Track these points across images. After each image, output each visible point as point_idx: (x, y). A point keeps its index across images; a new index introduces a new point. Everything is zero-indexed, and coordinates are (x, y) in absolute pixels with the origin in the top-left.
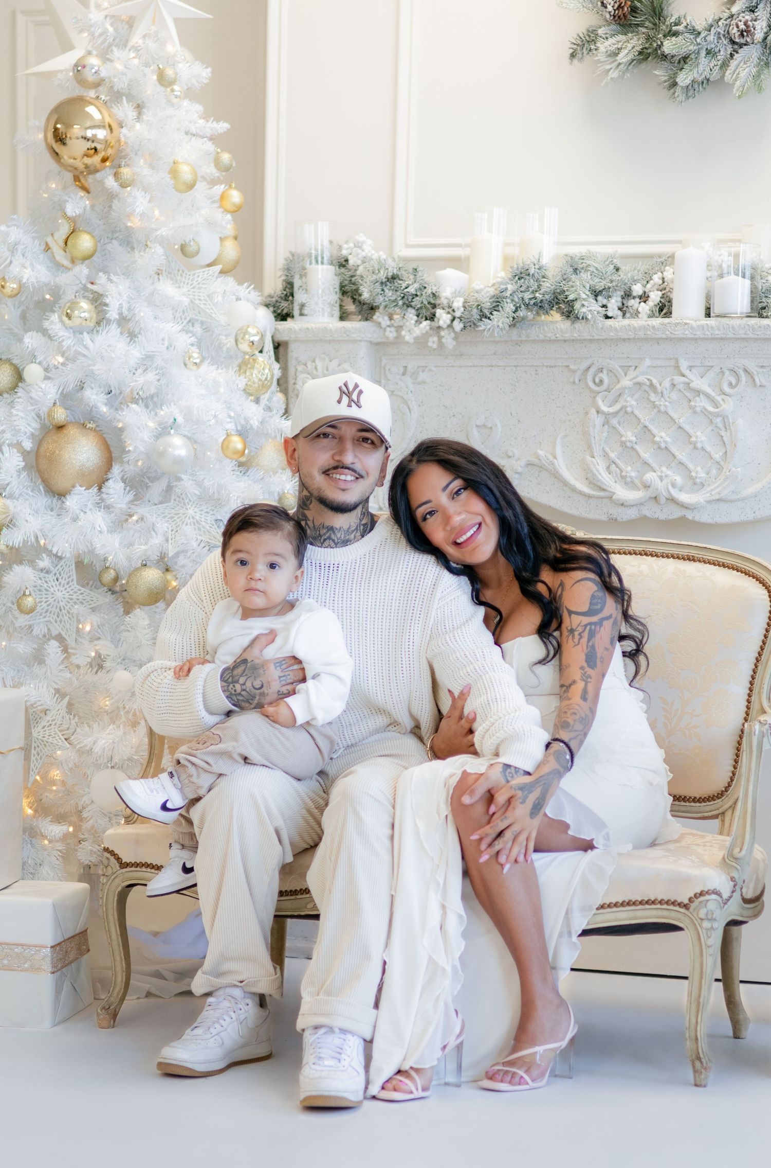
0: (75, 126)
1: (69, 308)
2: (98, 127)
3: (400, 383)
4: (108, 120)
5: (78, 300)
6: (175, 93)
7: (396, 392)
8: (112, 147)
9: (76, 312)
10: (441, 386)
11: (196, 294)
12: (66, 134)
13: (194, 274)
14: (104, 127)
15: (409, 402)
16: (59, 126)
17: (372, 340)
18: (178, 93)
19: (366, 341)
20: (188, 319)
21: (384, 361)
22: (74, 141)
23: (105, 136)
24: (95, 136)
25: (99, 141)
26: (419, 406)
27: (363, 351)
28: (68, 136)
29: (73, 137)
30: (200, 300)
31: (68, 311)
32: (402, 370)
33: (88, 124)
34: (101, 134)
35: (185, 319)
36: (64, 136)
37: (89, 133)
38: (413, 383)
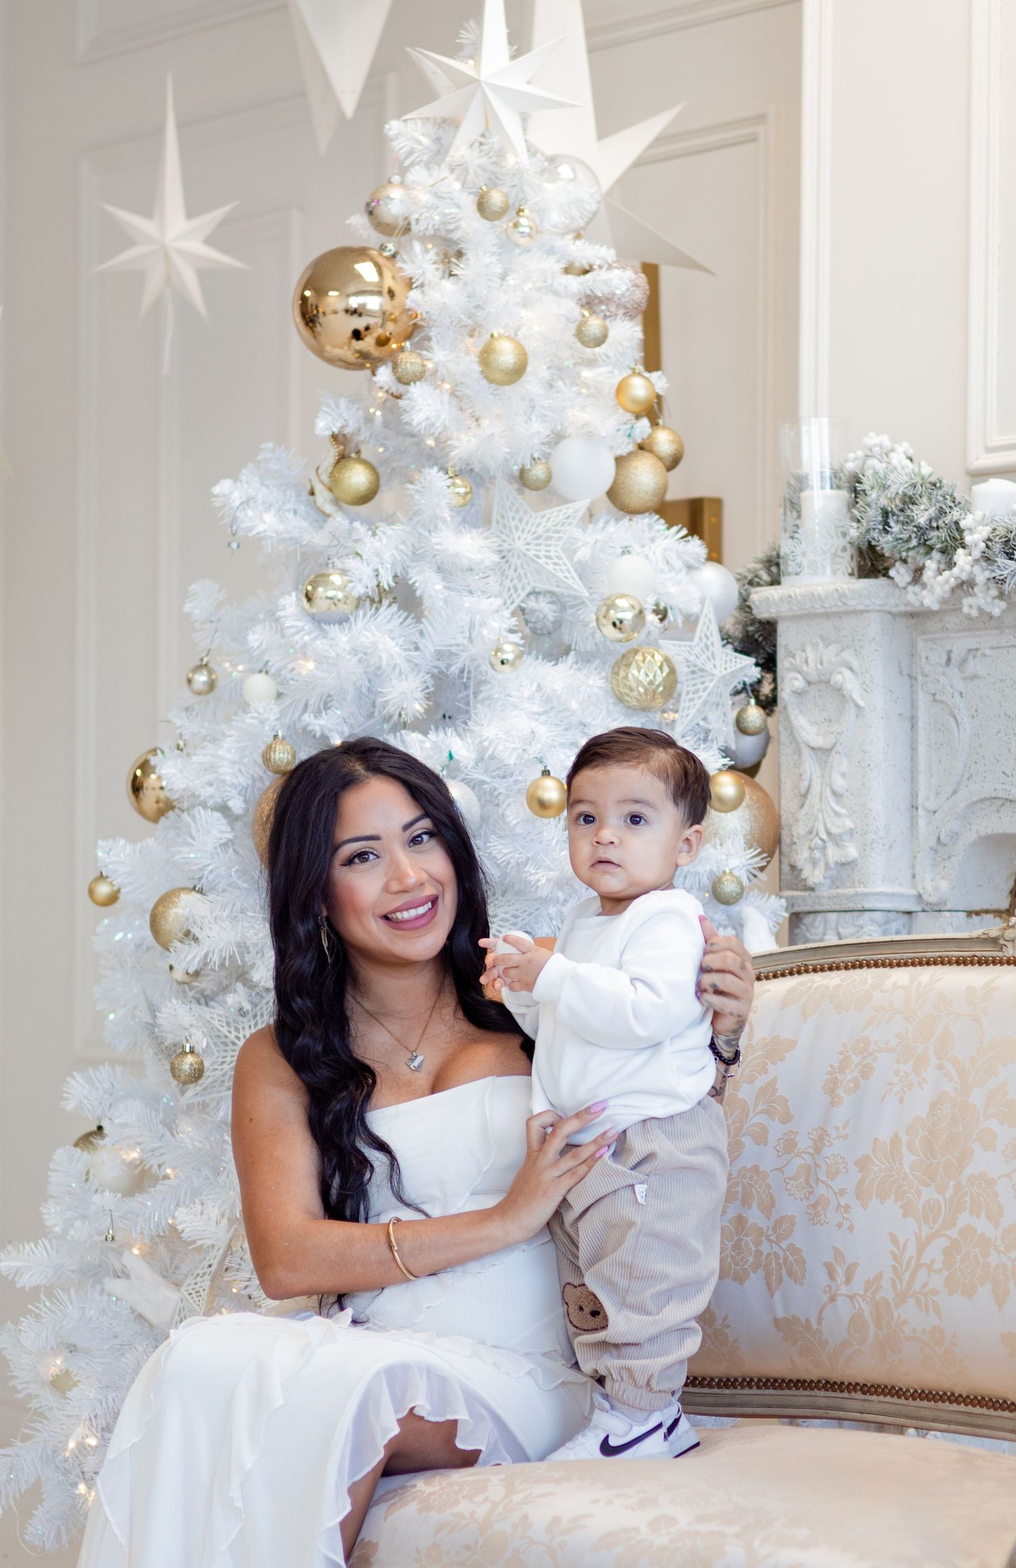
0: (332, 293)
1: (311, 583)
2: (371, 293)
3: (941, 678)
4: (388, 282)
5: (331, 571)
6: (521, 229)
7: (937, 697)
8: (395, 321)
9: (320, 589)
10: (1001, 681)
11: (542, 548)
12: (317, 307)
13: (543, 517)
14: (380, 293)
15: (956, 712)
16: (308, 293)
17: (887, 608)
18: (527, 230)
19: (878, 611)
20: (528, 589)
21: (921, 644)
22: (330, 317)
23: (381, 306)
24: (363, 306)
25: (371, 314)
26: (973, 717)
27: (874, 626)
28: (321, 310)
29: (328, 311)
30: (548, 557)
31: (309, 588)
32: (945, 658)
33: (353, 289)
34: (373, 303)
35: (523, 588)
36: (315, 312)
37: (354, 302)
38: (964, 679)
